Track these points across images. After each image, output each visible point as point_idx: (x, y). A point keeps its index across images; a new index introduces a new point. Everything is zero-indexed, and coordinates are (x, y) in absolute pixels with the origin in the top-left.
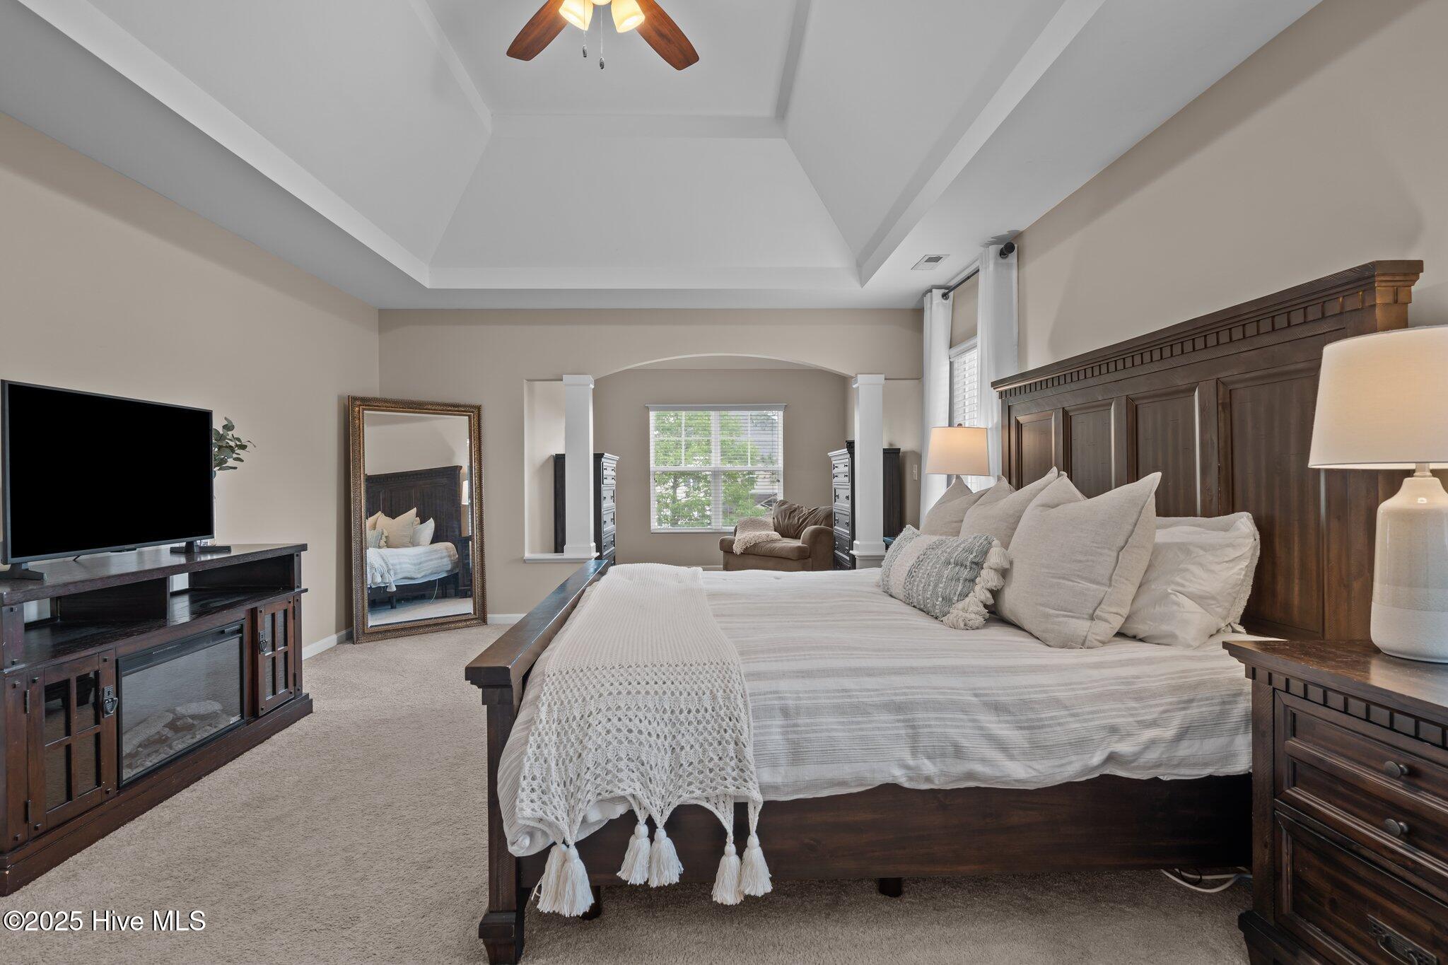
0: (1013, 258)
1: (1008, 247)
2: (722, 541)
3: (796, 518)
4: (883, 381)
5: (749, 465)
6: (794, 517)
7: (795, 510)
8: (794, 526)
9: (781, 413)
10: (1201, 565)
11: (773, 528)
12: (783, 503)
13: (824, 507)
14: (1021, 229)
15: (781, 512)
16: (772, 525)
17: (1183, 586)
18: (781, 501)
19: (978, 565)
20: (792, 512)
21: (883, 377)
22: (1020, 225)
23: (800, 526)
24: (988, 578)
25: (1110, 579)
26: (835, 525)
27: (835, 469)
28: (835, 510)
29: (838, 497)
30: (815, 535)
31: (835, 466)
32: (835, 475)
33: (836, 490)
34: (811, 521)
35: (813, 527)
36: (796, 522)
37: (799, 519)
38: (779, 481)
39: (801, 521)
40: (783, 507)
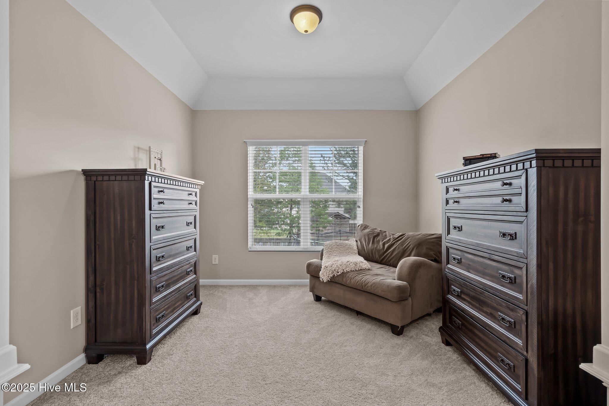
2: (309, 265)
3: (381, 243)
5: (334, 193)
6: (379, 242)
7: (378, 235)
8: (379, 251)
11: (356, 251)
12: (364, 227)
13: (411, 233)
15: (364, 236)
16: (355, 248)
18: (362, 225)
20: (375, 236)
23: (385, 251)
26: (448, 263)
27: (452, 194)
28: (449, 245)
29: (460, 229)
30: (415, 268)
31: (451, 189)
32: (451, 201)
33: (449, 219)
34: (398, 248)
35: (412, 258)
36: (381, 247)
37: (384, 244)
38: (359, 207)
39: (386, 246)
40: (367, 231)
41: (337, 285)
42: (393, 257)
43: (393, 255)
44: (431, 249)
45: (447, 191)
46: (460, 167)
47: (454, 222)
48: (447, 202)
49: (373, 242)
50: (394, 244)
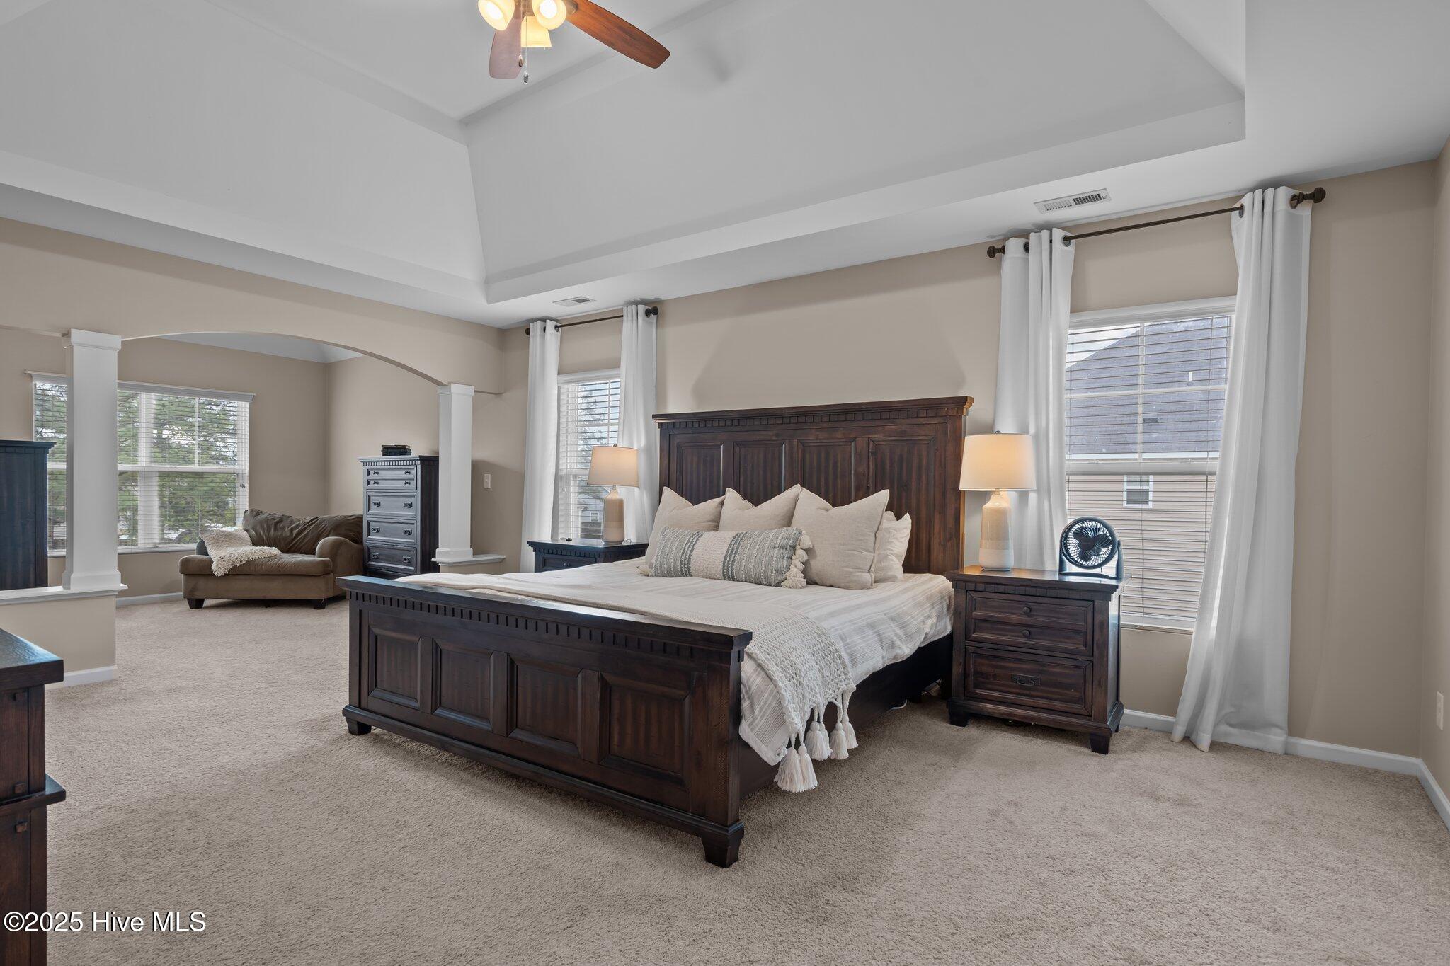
0: (653, 318)
1: (653, 310)
3: (287, 530)
4: (473, 393)
5: (196, 465)
6: (283, 528)
7: (281, 520)
9: (247, 404)
10: (897, 538)
11: (250, 543)
12: (254, 513)
14: (664, 297)
16: (248, 538)
17: (892, 550)
18: (251, 510)
19: (793, 548)
20: (276, 522)
21: (472, 389)
22: (664, 296)
23: (295, 538)
24: (801, 555)
25: (874, 549)
26: (369, 535)
27: (372, 476)
28: (369, 519)
29: (379, 505)
30: (336, 547)
31: (371, 472)
32: (372, 482)
33: (369, 497)
34: (312, 532)
35: (331, 538)
36: (288, 534)
37: (292, 530)
38: (243, 486)
39: (295, 532)
40: (261, 517)
41: (241, 577)
42: (306, 543)
43: (306, 541)
44: (351, 531)
45: (369, 474)
46: (378, 455)
47: (374, 500)
48: (368, 483)
49: (276, 529)
50: (306, 528)
